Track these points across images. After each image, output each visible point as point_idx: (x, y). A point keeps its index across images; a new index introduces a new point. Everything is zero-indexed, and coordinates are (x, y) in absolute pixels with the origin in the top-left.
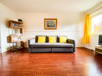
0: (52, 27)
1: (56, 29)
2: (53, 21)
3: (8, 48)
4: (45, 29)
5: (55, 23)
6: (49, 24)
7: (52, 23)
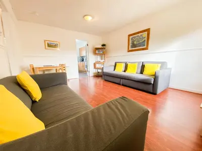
0: (140, 46)
1: (146, 49)
2: (141, 35)
3: (94, 73)
4: (128, 52)
5: (145, 37)
6: (135, 42)
7: (140, 38)
